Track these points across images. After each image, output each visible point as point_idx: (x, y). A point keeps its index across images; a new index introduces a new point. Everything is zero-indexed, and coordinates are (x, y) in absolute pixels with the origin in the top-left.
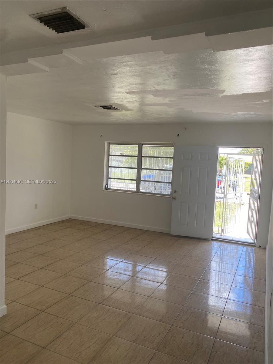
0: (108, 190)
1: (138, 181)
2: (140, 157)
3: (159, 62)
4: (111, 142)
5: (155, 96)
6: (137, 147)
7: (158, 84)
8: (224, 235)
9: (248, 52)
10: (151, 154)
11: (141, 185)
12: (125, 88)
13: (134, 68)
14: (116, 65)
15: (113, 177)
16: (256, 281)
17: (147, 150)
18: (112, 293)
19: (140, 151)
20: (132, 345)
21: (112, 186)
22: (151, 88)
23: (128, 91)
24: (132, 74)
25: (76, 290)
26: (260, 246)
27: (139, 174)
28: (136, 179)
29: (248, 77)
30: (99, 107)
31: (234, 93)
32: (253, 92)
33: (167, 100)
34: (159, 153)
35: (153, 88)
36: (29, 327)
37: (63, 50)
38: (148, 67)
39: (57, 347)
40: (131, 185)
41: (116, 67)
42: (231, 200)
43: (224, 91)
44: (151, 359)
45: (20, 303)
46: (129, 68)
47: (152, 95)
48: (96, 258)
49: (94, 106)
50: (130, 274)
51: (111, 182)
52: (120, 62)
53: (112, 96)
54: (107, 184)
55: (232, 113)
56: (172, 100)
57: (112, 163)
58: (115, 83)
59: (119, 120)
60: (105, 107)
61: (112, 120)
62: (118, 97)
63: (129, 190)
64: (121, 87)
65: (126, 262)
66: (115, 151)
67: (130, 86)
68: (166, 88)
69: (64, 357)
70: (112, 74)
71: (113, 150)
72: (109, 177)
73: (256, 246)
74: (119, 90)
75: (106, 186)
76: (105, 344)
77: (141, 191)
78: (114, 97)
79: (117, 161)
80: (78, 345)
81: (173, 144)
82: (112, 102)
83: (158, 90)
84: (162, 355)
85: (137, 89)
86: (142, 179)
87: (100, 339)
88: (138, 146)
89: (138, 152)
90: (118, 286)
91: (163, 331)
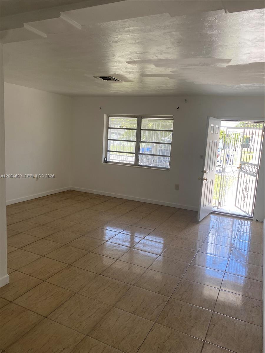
0: (107, 162)
1: (137, 154)
2: (139, 130)
3: (164, 27)
4: (110, 115)
5: (157, 65)
6: (135, 119)
7: (161, 53)
8: (221, 208)
9: (263, 14)
10: (149, 127)
11: (139, 158)
12: (126, 57)
13: (136, 35)
14: (117, 30)
15: (112, 150)
16: (253, 254)
17: (147, 123)
18: (111, 264)
19: (139, 124)
20: (131, 316)
21: (110, 158)
22: (153, 57)
23: (129, 60)
24: (134, 41)
25: (77, 260)
26: (257, 220)
27: (138, 148)
28: (135, 152)
29: (258, 44)
30: (99, 78)
31: (241, 63)
32: (260, 61)
33: (168, 71)
34: (158, 126)
35: (155, 58)
36: (31, 296)
37: (60, 13)
38: (151, 33)
39: (58, 316)
40: (129, 158)
41: (117, 33)
42: (229, 173)
43: (229, 61)
44: (150, 330)
45: (22, 273)
46: (131, 35)
47: (154, 65)
48: (95, 229)
49: (93, 77)
50: (129, 246)
51: (110, 155)
52: (122, 27)
53: (112, 67)
54: (106, 157)
55: (235, 85)
56: (174, 70)
57: (111, 136)
58: (115, 51)
59: (118, 92)
60: (105, 78)
61: (111, 91)
62: (119, 67)
63: (127, 163)
64: (122, 57)
65: (125, 233)
66: (114, 124)
67: (131, 55)
68: (169, 57)
69: (65, 327)
70: (113, 42)
71: (112, 123)
72: (108, 150)
73: (253, 220)
74: (119, 59)
75: (105, 159)
76: (105, 315)
77: (139, 164)
78: (114, 67)
79: (116, 133)
80: (79, 315)
81: (172, 116)
82: (112, 73)
83: (160, 59)
84: (161, 327)
85: (138, 58)
86: (140, 152)
87: (100, 309)
88: (137, 118)
89: (137, 125)
90: (117, 257)
91: (161, 303)
